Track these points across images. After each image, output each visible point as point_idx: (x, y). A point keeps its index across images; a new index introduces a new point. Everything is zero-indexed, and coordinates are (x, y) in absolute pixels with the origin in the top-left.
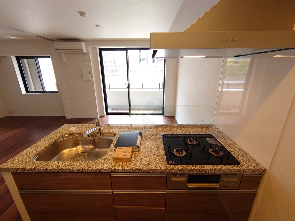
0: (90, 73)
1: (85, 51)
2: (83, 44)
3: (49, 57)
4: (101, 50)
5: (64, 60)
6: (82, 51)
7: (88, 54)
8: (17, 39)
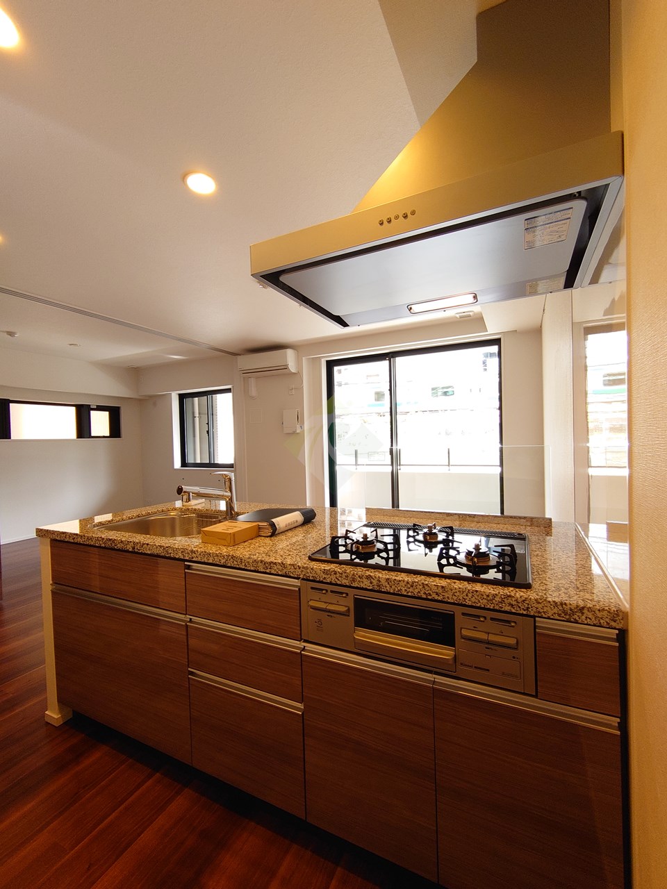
0: (299, 418)
1: (292, 368)
2: (290, 352)
3: (228, 391)
4: (331, 365)
5: (253, 391)
6: (286, 367)
7: (298, 375)
8: (184, 360)
